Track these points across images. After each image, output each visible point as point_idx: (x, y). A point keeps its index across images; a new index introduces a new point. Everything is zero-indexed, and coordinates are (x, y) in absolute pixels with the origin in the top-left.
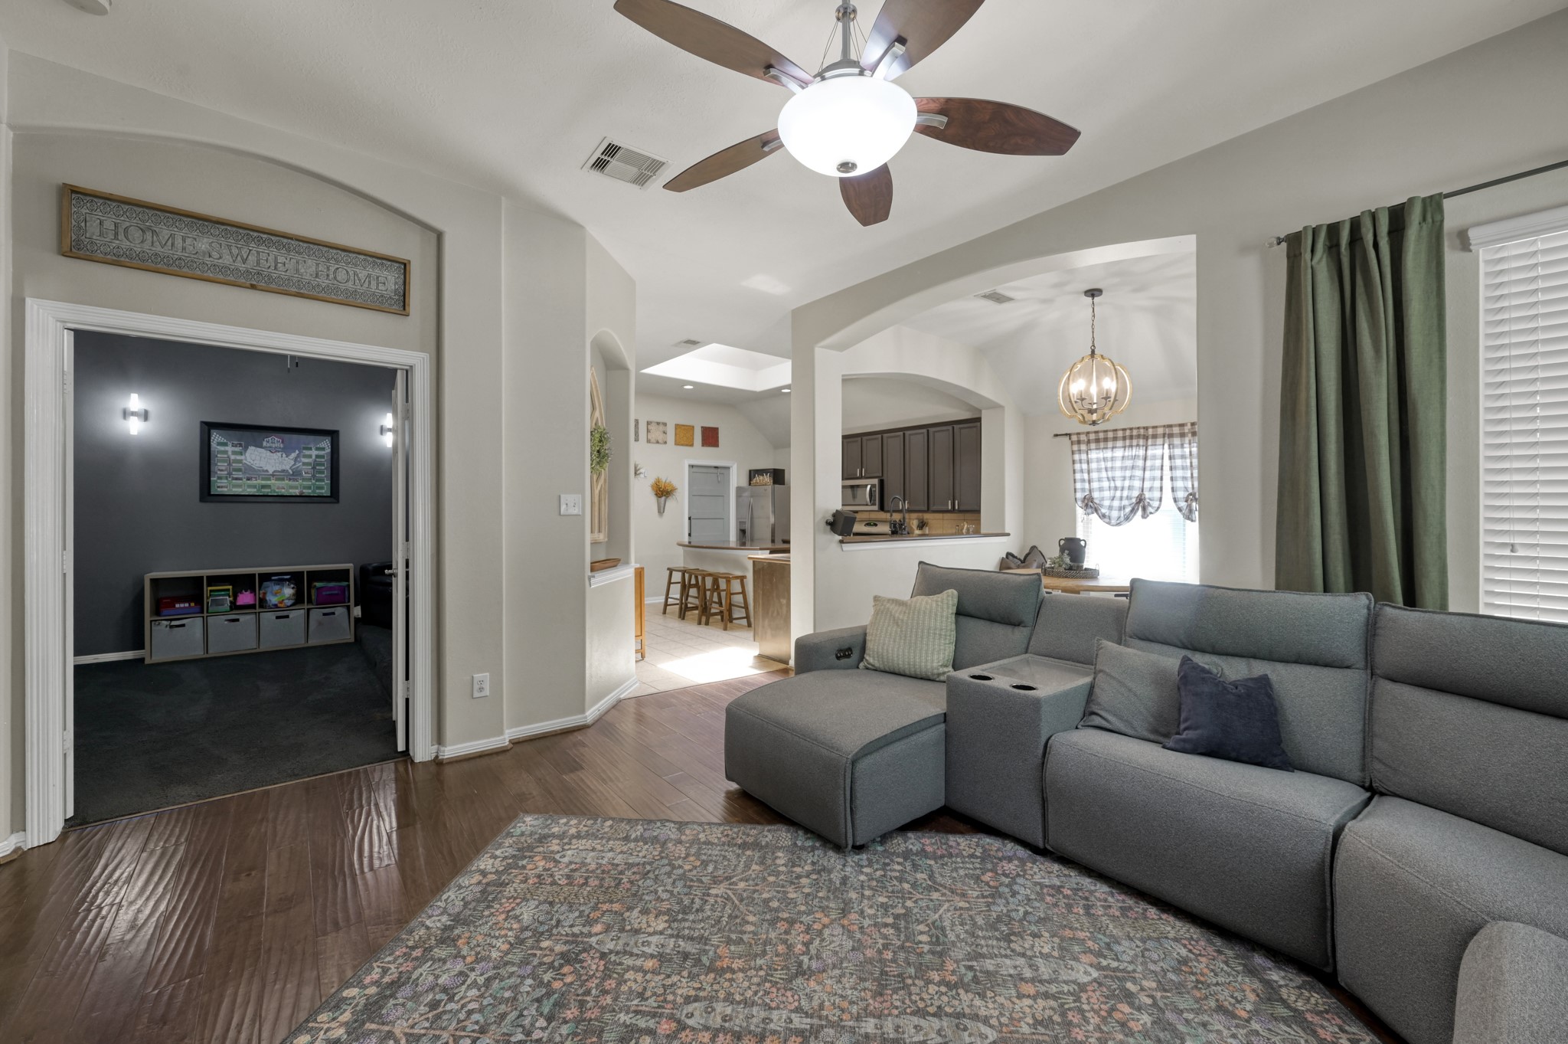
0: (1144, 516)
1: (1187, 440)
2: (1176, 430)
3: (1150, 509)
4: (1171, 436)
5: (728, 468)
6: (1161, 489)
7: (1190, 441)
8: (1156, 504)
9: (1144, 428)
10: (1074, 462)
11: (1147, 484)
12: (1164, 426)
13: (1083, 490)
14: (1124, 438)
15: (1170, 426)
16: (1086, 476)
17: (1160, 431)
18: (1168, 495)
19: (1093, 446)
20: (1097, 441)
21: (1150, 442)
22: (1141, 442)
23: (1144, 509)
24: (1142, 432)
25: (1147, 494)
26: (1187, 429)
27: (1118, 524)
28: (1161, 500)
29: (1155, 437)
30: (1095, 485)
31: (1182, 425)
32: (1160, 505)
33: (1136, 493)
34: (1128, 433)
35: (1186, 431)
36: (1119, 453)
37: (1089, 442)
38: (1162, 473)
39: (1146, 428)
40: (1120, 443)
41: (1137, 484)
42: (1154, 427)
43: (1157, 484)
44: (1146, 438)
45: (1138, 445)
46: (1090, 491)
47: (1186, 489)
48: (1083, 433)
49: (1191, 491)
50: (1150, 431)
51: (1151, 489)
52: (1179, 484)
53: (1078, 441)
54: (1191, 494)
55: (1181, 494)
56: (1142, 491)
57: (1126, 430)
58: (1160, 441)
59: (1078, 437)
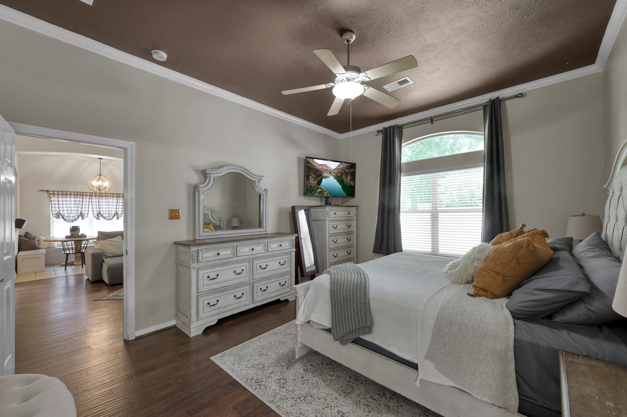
0: (83, 219)
1: (97, 197)
2: (94, 194)
3: (85, 217)
4: (92, 196)
6: (88, 211)
8: (86, 215)
9: (82, 192)
10: (51, 201)
11: (83, 209)
12: (90, 193)
13: (56, 211)
14: (74, 195)
15: (92, 193)
16: (57, 206)
17: (88, 194)
18: (90, 213)
19: (61, 196)
20: (62, 194)
21: (84, 197)
22: (81, 196)
23: (83, 217)
24: (82, 193)
25: (83, 212)
27: (72, 222)
28: (88, 214)
29: (86, 195)
30: (61, 209)
31: (96, 193)
32: (88, 216)
33: (79, 212)
34: (76, 193)
35: (97, 195)
36: (72, 199)
37: (58, 194)
38: (89, 206)
39: (83, 193)
40: (72, 196)
41: (80, 209)
42: (86, 193)
43: (87, 209)
45: (80, 197)
46: (59, 211)
47: (97, 211)
48: (56, 191)
49: (98, 212)
50: (85, 194)
51: (85, 211)
52: (95, 209)
53: (50, 193)
54: (99, 212)
55: (95, 212)
56: (82, 211)
57: (75, 192)
58: (88, 197)
59: (53, 192)
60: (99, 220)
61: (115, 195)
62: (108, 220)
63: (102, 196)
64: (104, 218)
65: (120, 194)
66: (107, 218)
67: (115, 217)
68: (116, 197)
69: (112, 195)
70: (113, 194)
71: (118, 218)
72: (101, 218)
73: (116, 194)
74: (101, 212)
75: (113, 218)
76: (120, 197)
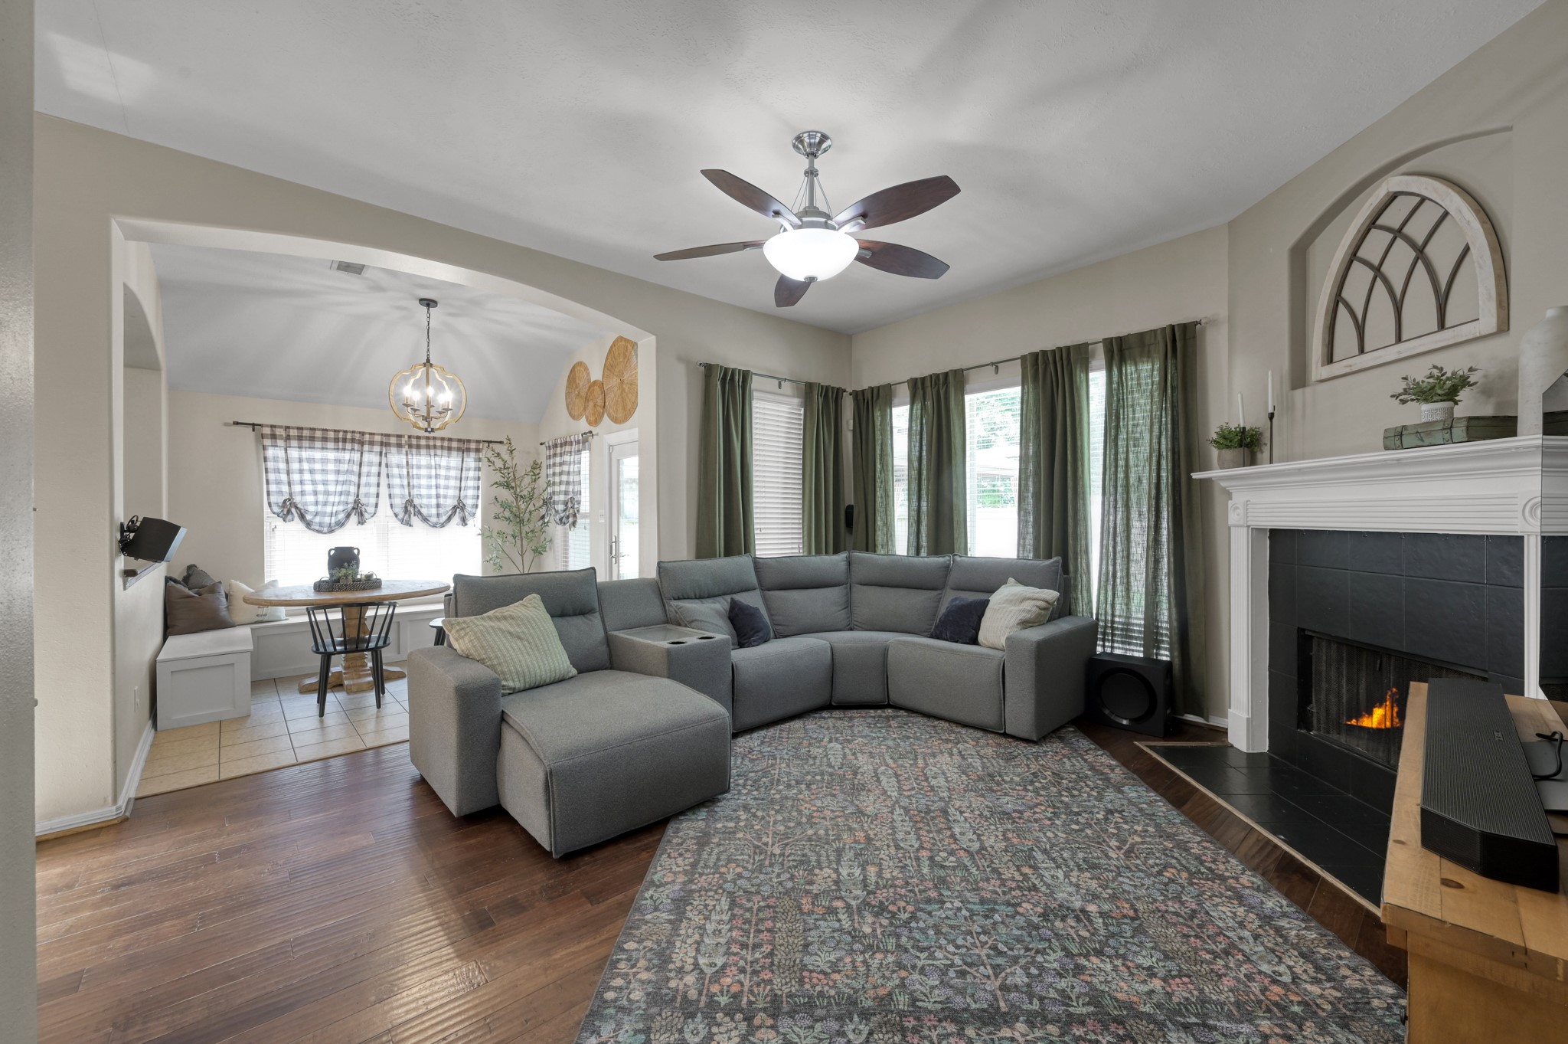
0: (361, 522)
1: (404, 450)
2: (393, 440)
3: (366, 516)
4: (388, 445)
6: (378, 495)
7: (407, 452)
8: (371, 510)
9: (360, 433)
10: (266, 458)
11: (363, 490)
12: (382, 434)
13: (280, 493)
14: (336, 440)
15: (388, 435)
16: (284, 477)
17: (378, 438)
18: (384, 501)
19: (294, 443)
20: (300, 438)
21: (366, 447)
22: (356, 446)
23: (361, 514)
24: (357, 436)
25: (363, 500)
26: (404, 441)
27: (331, 531)
28: (377, 505)
29: (371, 443)
30: (297, 488)
31: (399, 436)
32: (376, 511)
33: (351, 499)
34: (341, 435)
35: (403, 442)
36: (330, 455)
37: (288, 438)
38: (379, 480)
39: (363, 434)
41: (353, 489)
42: (370, 434)
43: (373, 490)
44: (362, 443)
45: (353, 449)
46: (291, 494)
47: (402, 496)
48: (277, 427)
49: (407, 498)
50: (367, 438)
51: (367, 495)
52: (397, 491)
53: (263, 433)
54: (408, 501)
55: (398, 501)
56: (358, 496)
57: (339, 431)
58: (377, 448)
59: (272, 431)
60: (410, 526)
61: (454, 445)
62: (434, 526)
63: (418, 447)
64: (425, 519)
65: (469, 441)
66: (434, 520)
67: (456, 519)
68: (459, 449)
69: (446, 444)
70: (450, 440)
71: (464, 521)
72: (415, 520)
73: (459, 440)
74: (416, 501)
75: (449, 519)
76: (468, 450)
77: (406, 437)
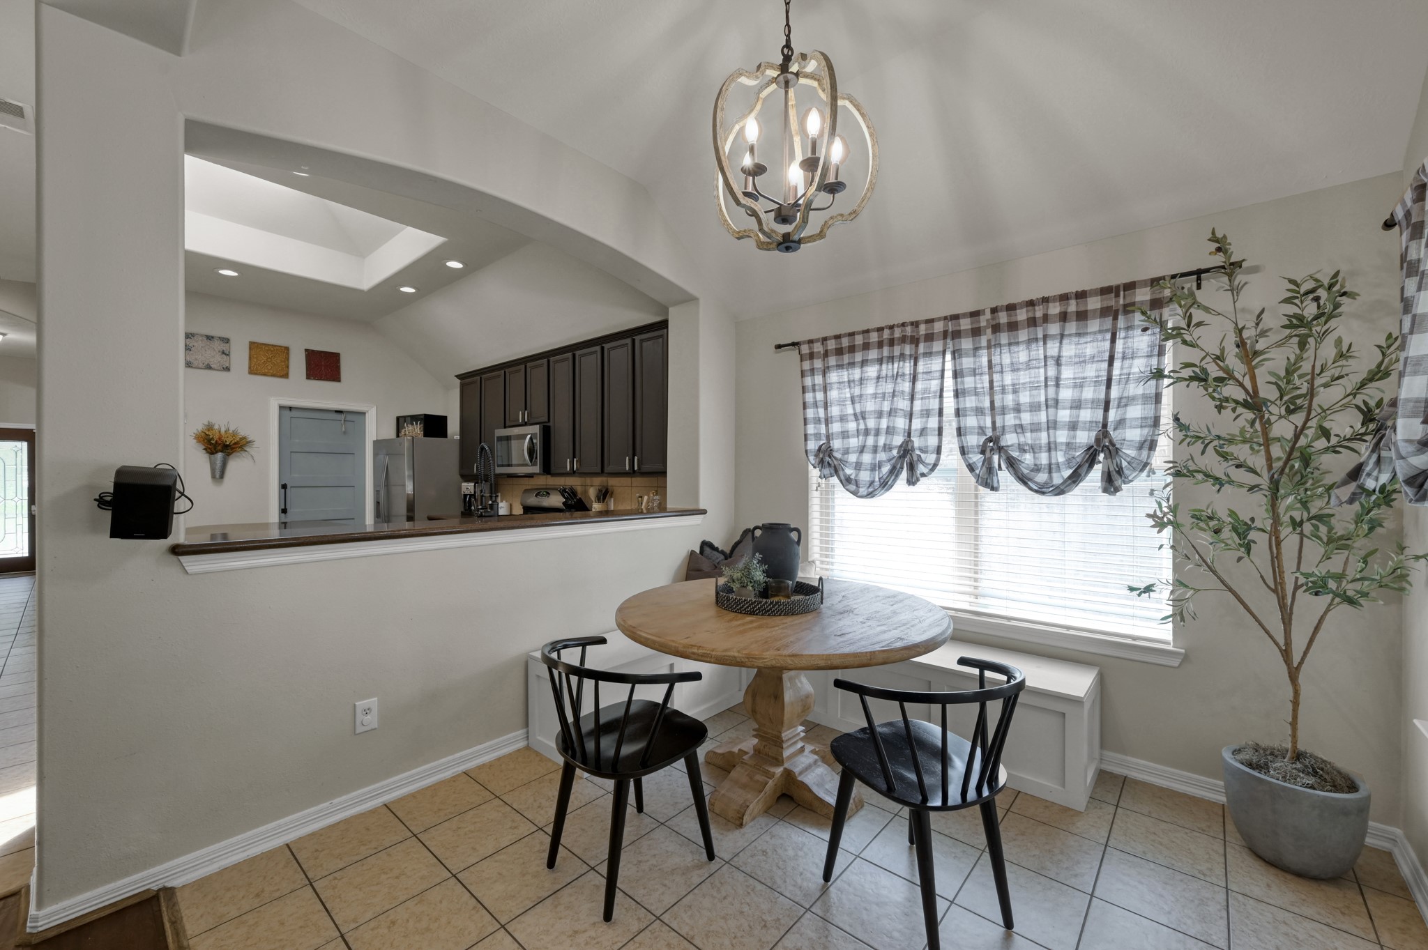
0: (912, 481)
1: (983, 341)
2: (965, 324)
3: (921, 468)
4: (957, 335)
5: (364, 414)
6: (940, 431)
7: (989, 341)
8: (931, 458)
9: (912, 324)
10: (804, 390)
11: (917, 423)
12: (945, 318)
13: (818, 436)
14: (880, 345)
15: (956, 317)
16: (821, 412)
17: (939, 327)
18: (950, 443)
19: (832, 361)
20: (839, 352)
21: (921, 348)
22: (908, 349)
23: (912, 468)
24: (909, 331)
25: (917, 441)
26: (983, 321)
27: (870, 495)
28: (939, 450)
29: (929, 338)
30: (835, 427)
31: (975, 314)
32: (938, 460)
33: (898, 440)
34: (886, 334)
35: (983, 324)
36: (872, 371)
37: (826, 354)
38: (941, 403)
39: (915, 324)
40: (873, 354)
41: (901, 423)
42: (928, 321)
43: (933, 423)
44: (915, 341)
45: (902, 356)
46: (828, 437)
47: (982, 430)
48: (817, 340)
49: (989, 433)
50: (923, 329)
51: (923, 432)
52: (971, 421)
53: (802, 354)
54: (990, 440)
55: (973, 440)
56: (909, 435)
57: (883, 328)
58: (939, 345)
59: (811, 348)
60: (993, 489)
61: (1094, 303)
62: (1041, 491)
63: (1013, 326)
64: (1023, 480)
65: (1130, 286)
66: (1042, 477)
67: (1096, 473)
68: (1104, 312)
69: (1072, 307)
70: (1081, 295)
71: (1111, 483)
72: (1005, 477)
73: (1105, 291)
74: (1010, 439)
75: (1075, 478)
76: (1128, 309)
77: (988, 312)
